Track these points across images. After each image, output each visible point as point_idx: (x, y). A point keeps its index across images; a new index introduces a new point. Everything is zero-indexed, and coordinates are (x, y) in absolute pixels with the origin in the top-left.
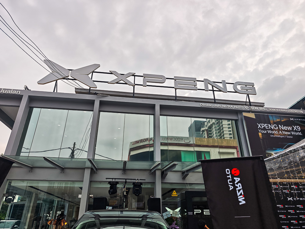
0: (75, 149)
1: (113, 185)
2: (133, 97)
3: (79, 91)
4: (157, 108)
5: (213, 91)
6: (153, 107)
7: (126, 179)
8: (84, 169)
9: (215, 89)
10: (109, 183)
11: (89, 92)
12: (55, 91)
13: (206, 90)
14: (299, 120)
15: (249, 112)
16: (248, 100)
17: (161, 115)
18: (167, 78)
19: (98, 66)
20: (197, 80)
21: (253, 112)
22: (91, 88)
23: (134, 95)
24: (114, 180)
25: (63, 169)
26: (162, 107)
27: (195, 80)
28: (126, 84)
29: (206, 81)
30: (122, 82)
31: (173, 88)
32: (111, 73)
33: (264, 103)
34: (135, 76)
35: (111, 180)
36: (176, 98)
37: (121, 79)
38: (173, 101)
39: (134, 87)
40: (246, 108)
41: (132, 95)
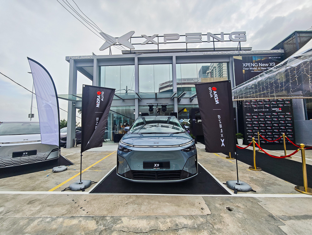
0: (127, 90)
1: (151, 107)
2: (158, 52)
3: (124, 53)
4: (174, 59)
5: (214, 41)
6: (171, 58)
7: (158, 103)
8: (134, 99)
9: (215, 40)
10: (149, 105)
11: (130, 52)
12: (111, 54)
13: (208, 41)
14: (276, 58)
15: (238, 55)
16: (239, 47)
17: (176, 63)
18: (180, 36)
19: (134, 32)
20: (202, 34)
21: (241, 55)
22: (131, 50)
23: (158, 51)
24: (151, 104)
25: (123, 100)
26: (177, 58)
27: (200, 35)
28: (153, 43)
29: (209, 35)
30: (150, 42)
31: (185, 42)
33: (252, 48)
35: (149, 104)
36: (187, 51)
37: (149, 40)
38: (184, 53)
39: (158, 45)
40: (237, 52)
41: (157, 51)
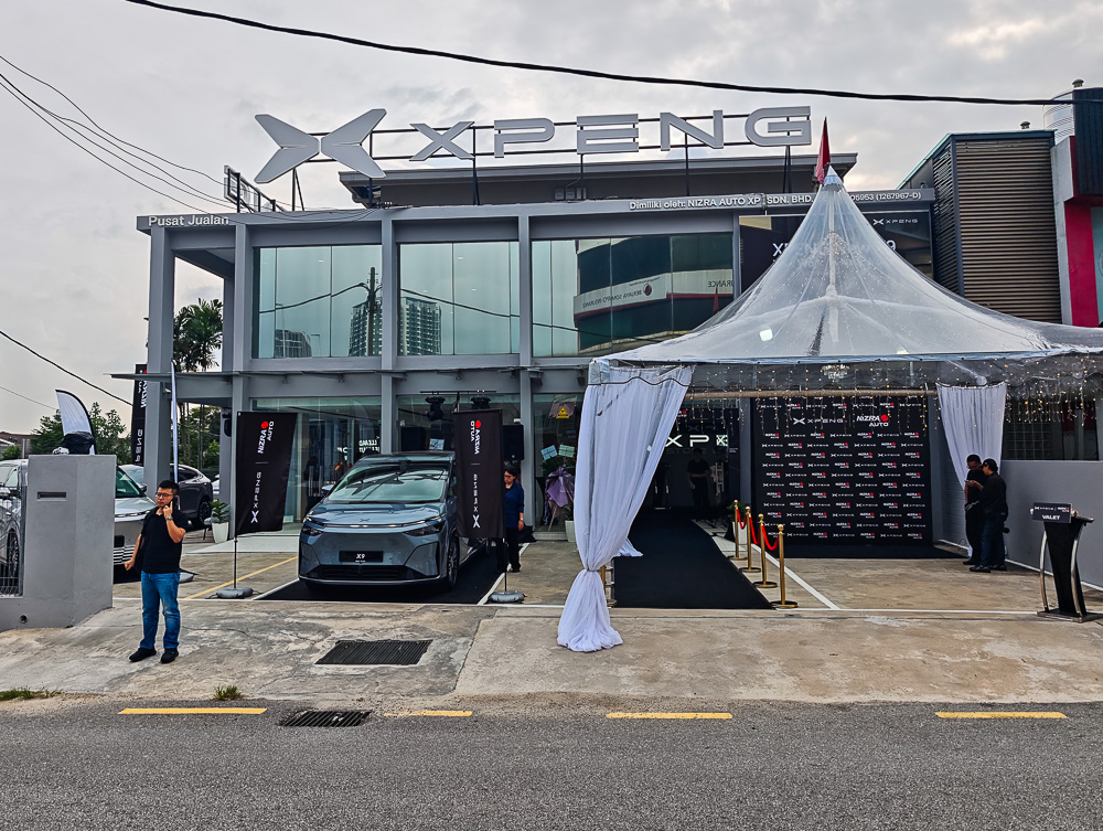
0: (376, 286)
4: (524, 227)
5: (686, 146)
6: (512, 223)
7: (458, 392)
8: (380, 374)
10: (428, 399)
13: (664, 146)
14: (901, 221)
15: (760, 211)
19: (382, 114)
20: (641, 117)
21: (768, 211)
24: (435, 395)
25: (342, 376)
26: (534, 222)
27: (633, 119)
28: (452, 156)
29: (666, 120)
30: (442, 152)
31: (575, 151)
32: (416, 130)
33: (856, 155)
34: (474, 128)
35: (430, 395)
37: (441, 145)
40: (755, 200)
